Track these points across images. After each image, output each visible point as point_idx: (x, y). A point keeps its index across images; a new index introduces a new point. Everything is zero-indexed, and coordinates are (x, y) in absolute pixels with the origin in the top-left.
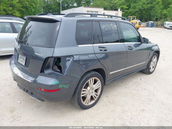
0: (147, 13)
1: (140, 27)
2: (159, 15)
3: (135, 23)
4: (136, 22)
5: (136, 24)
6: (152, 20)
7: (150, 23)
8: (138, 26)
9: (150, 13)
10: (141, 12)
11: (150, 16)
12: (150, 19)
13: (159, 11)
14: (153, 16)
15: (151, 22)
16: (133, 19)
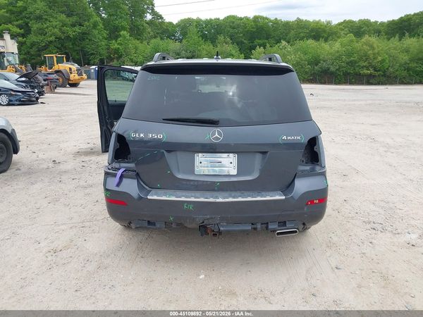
0: (78, 48)
1: (82, 79)
2: (104, 52)
3: (68, 71)
4: (70, 69)
5: (71, 73)
6: (92, 62)
7: (92, 71)
8: (77, 77)
9: (82, 48)
10: (62, 45)
11: (84, 55)
12: (87, 61)
13: (103, 43)
14: (92, 54)
15: (94, 67)
16: (60, 61)
